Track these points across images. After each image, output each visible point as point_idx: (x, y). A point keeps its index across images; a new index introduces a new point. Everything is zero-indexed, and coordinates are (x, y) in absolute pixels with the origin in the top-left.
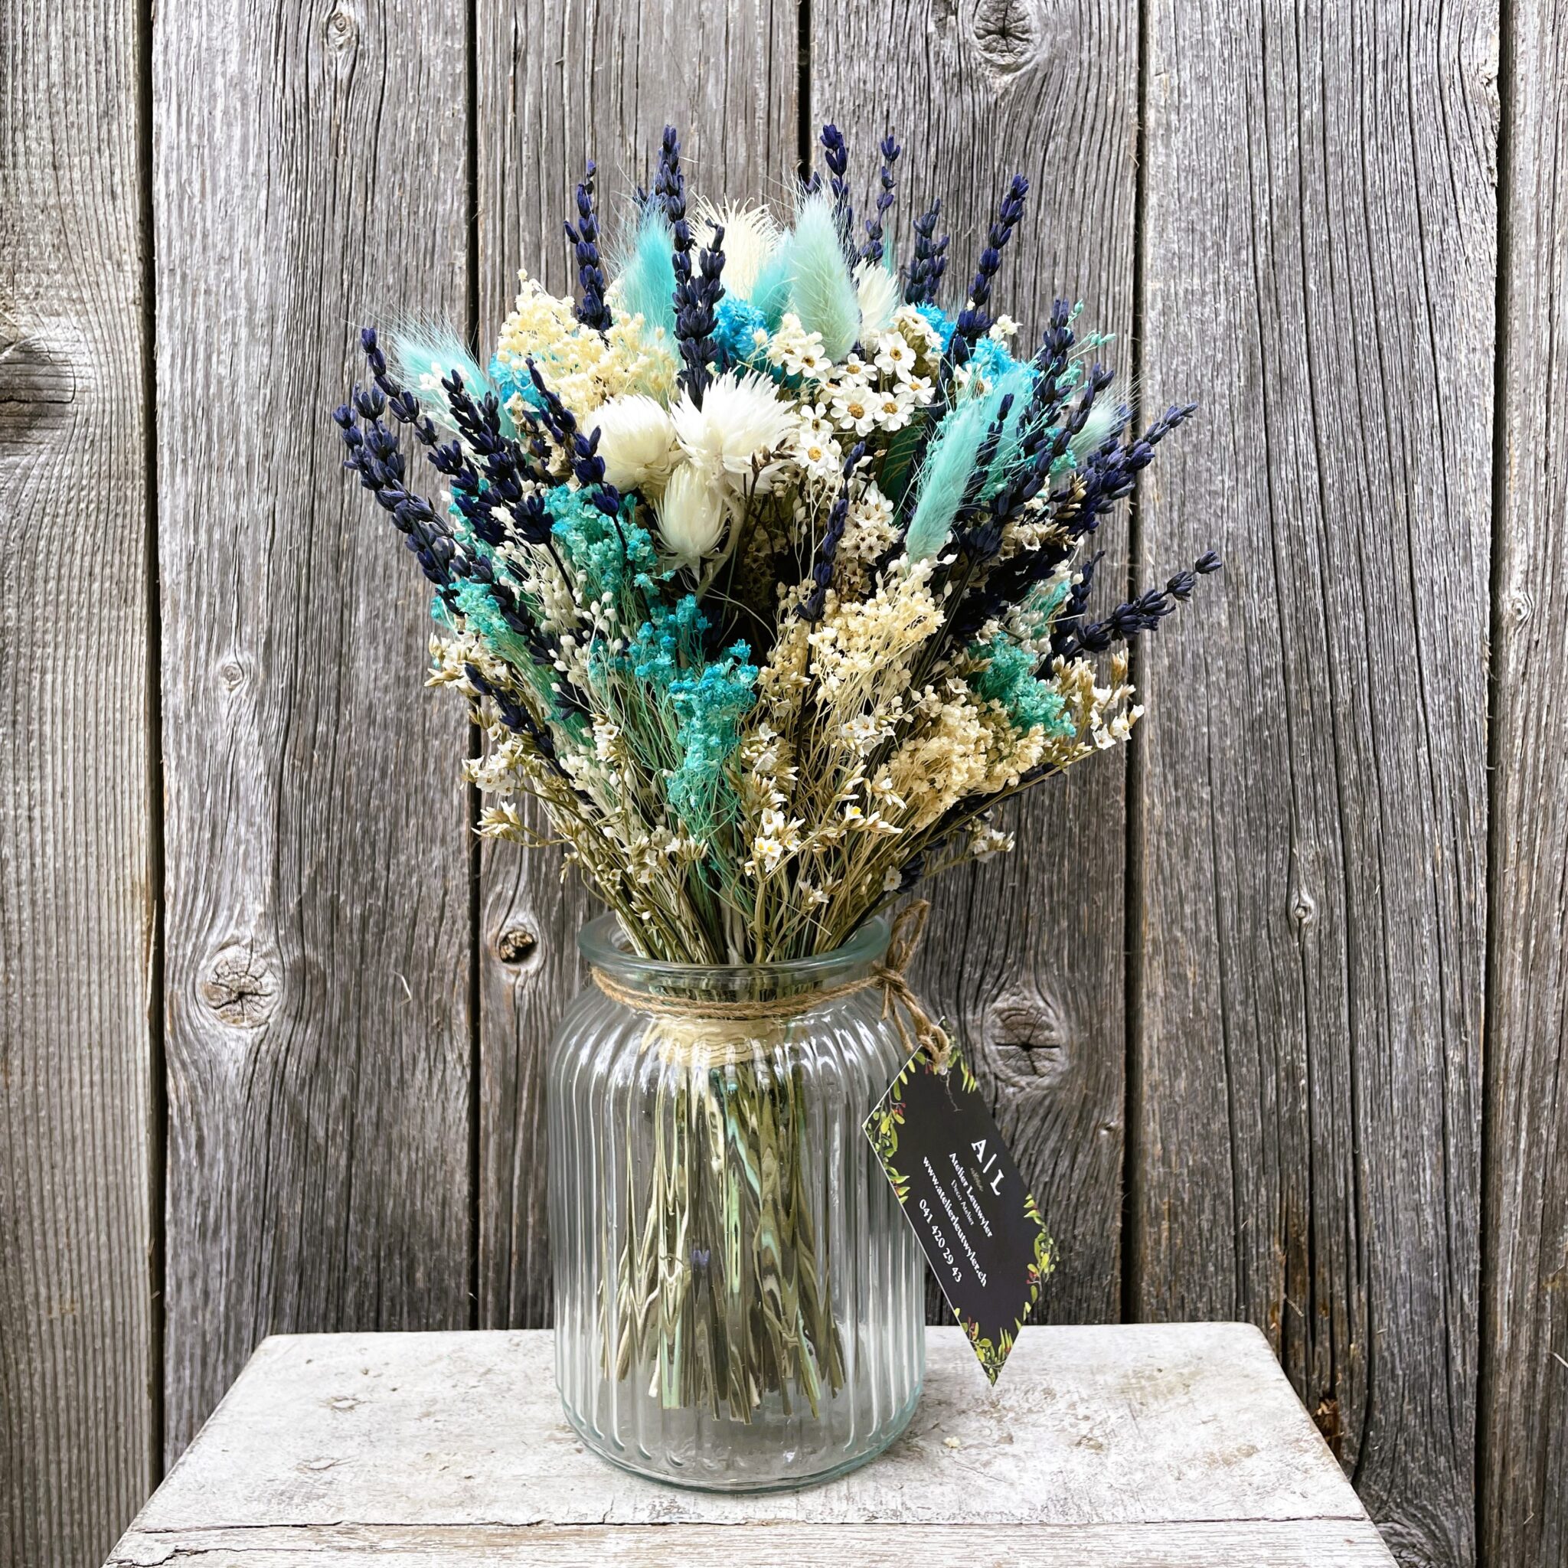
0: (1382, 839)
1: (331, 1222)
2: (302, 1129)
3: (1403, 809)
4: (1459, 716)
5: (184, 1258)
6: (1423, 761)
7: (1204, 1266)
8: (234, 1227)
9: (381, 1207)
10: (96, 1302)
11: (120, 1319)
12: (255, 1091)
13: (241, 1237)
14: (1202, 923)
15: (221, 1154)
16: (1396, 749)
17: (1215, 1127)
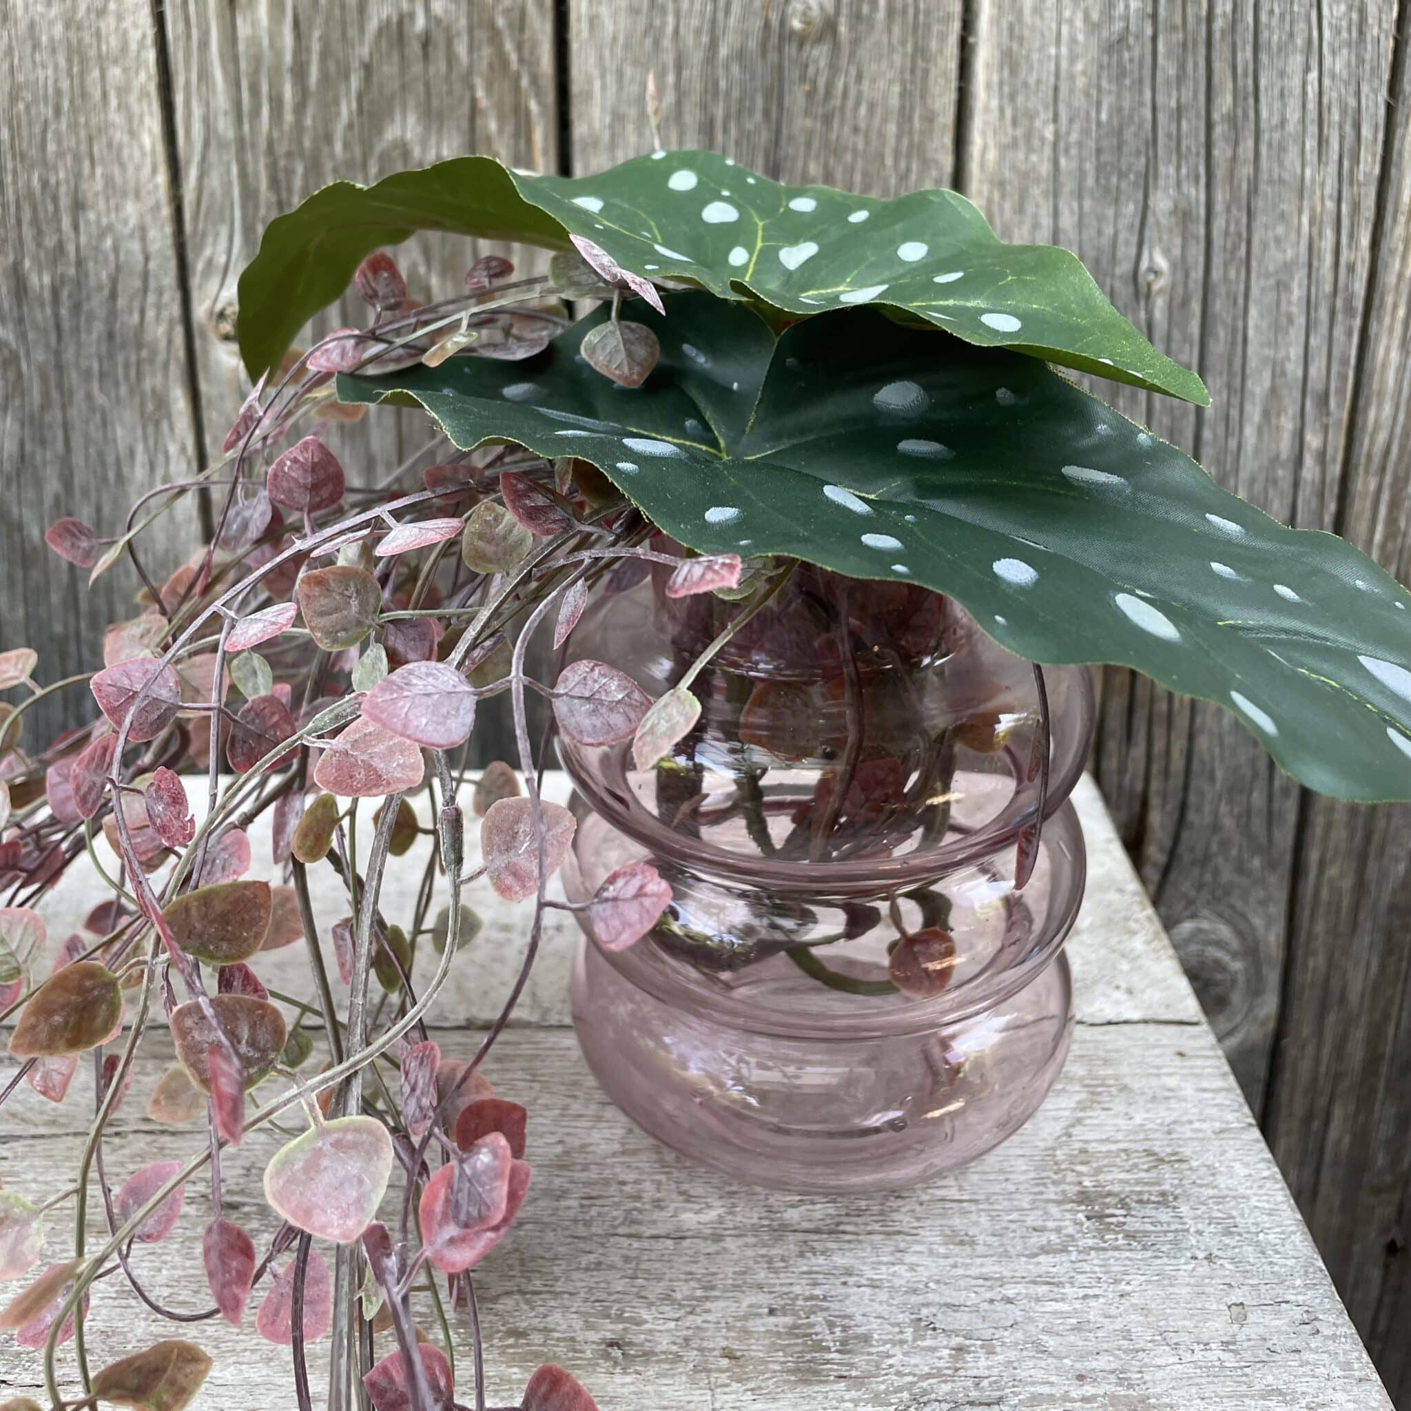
0: (1254, 189)
3: (1282, 149)
4: (1361, 32)
6: (1312, 91)
16: (1282, 74)
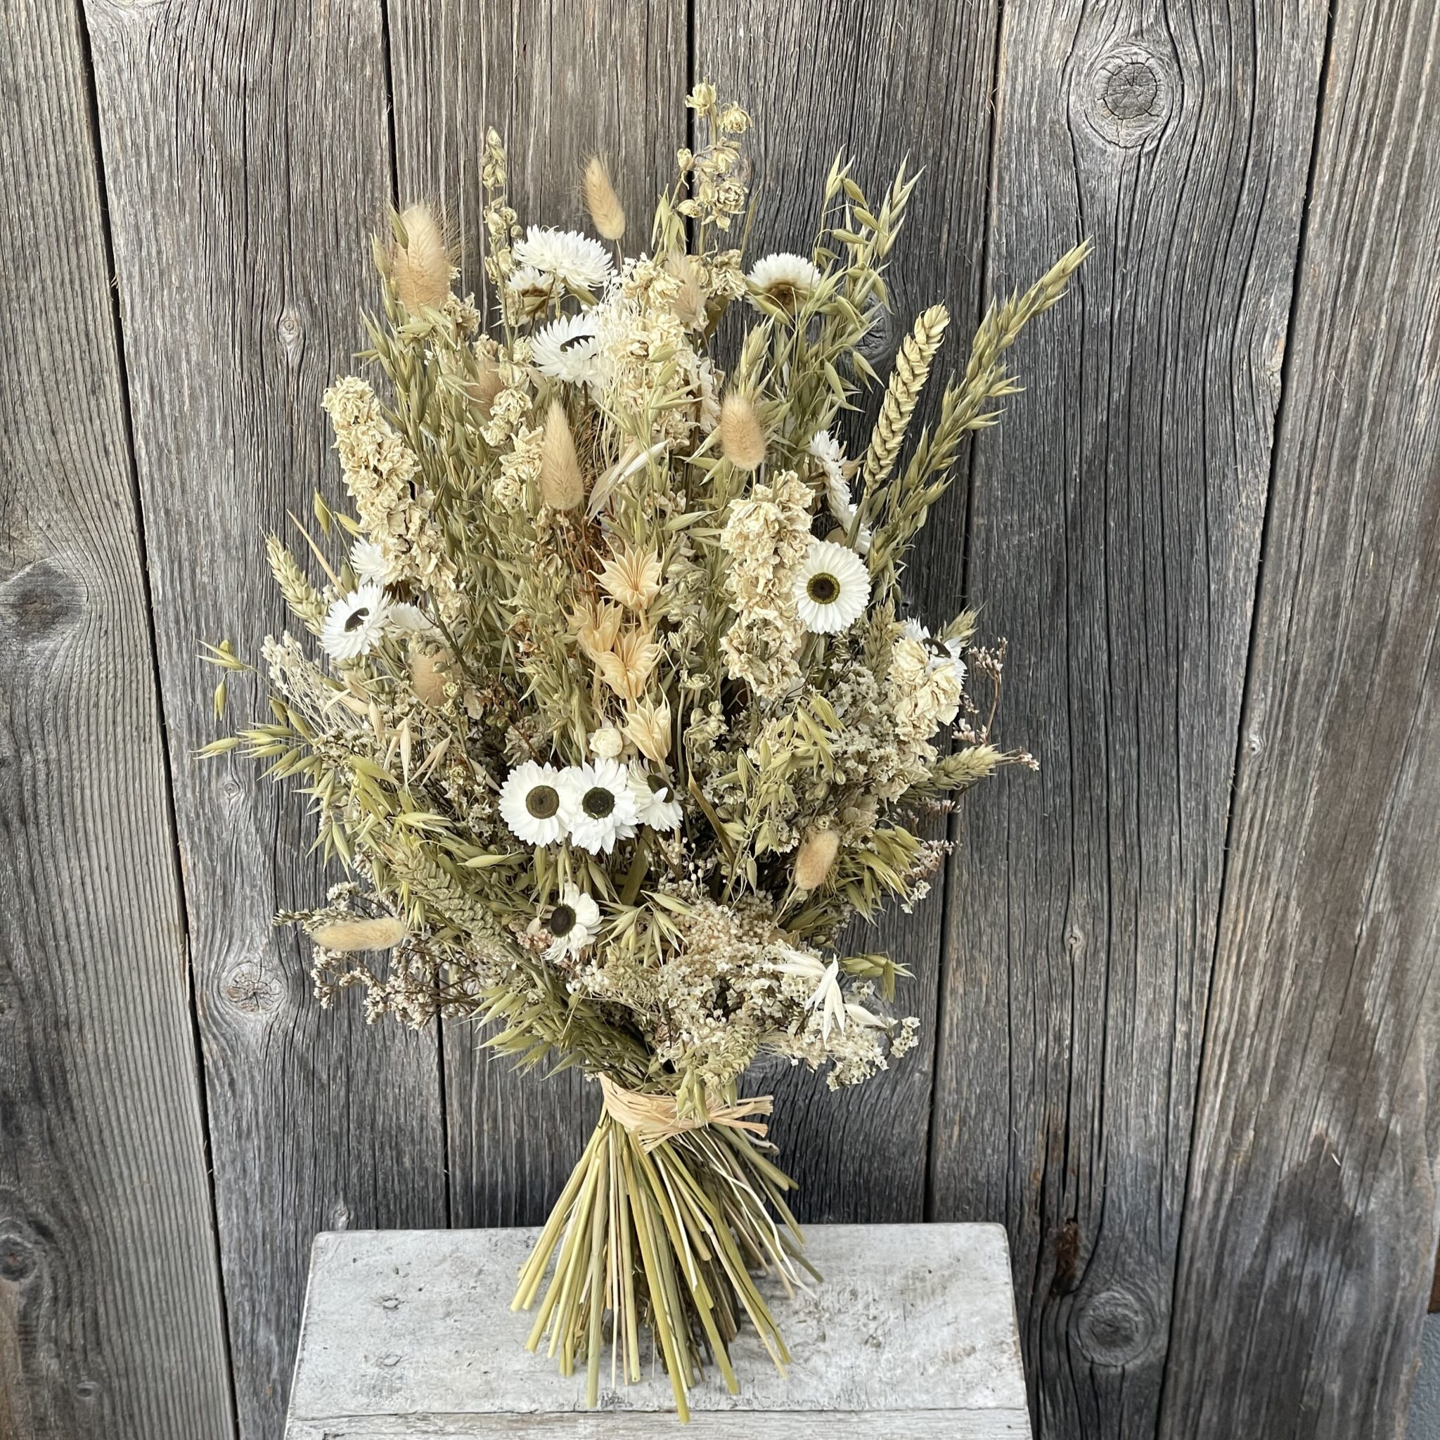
1: (336, 1129)
2: (310, 1076)
5: (225, 1150)
6: (1175, 845)
7: (984, 1151)
8: (263, 1132)
9: (374, 1121)
10: (166, 1176)
11: (184, 1186)
12: (271, 1051)
13: (268, 1138)
14: (995, 946)
15: (248, 1089)
16: (1156, 836)
17: (998, 1070)
